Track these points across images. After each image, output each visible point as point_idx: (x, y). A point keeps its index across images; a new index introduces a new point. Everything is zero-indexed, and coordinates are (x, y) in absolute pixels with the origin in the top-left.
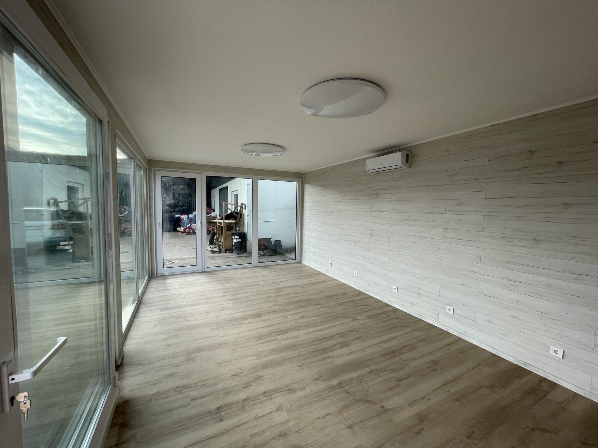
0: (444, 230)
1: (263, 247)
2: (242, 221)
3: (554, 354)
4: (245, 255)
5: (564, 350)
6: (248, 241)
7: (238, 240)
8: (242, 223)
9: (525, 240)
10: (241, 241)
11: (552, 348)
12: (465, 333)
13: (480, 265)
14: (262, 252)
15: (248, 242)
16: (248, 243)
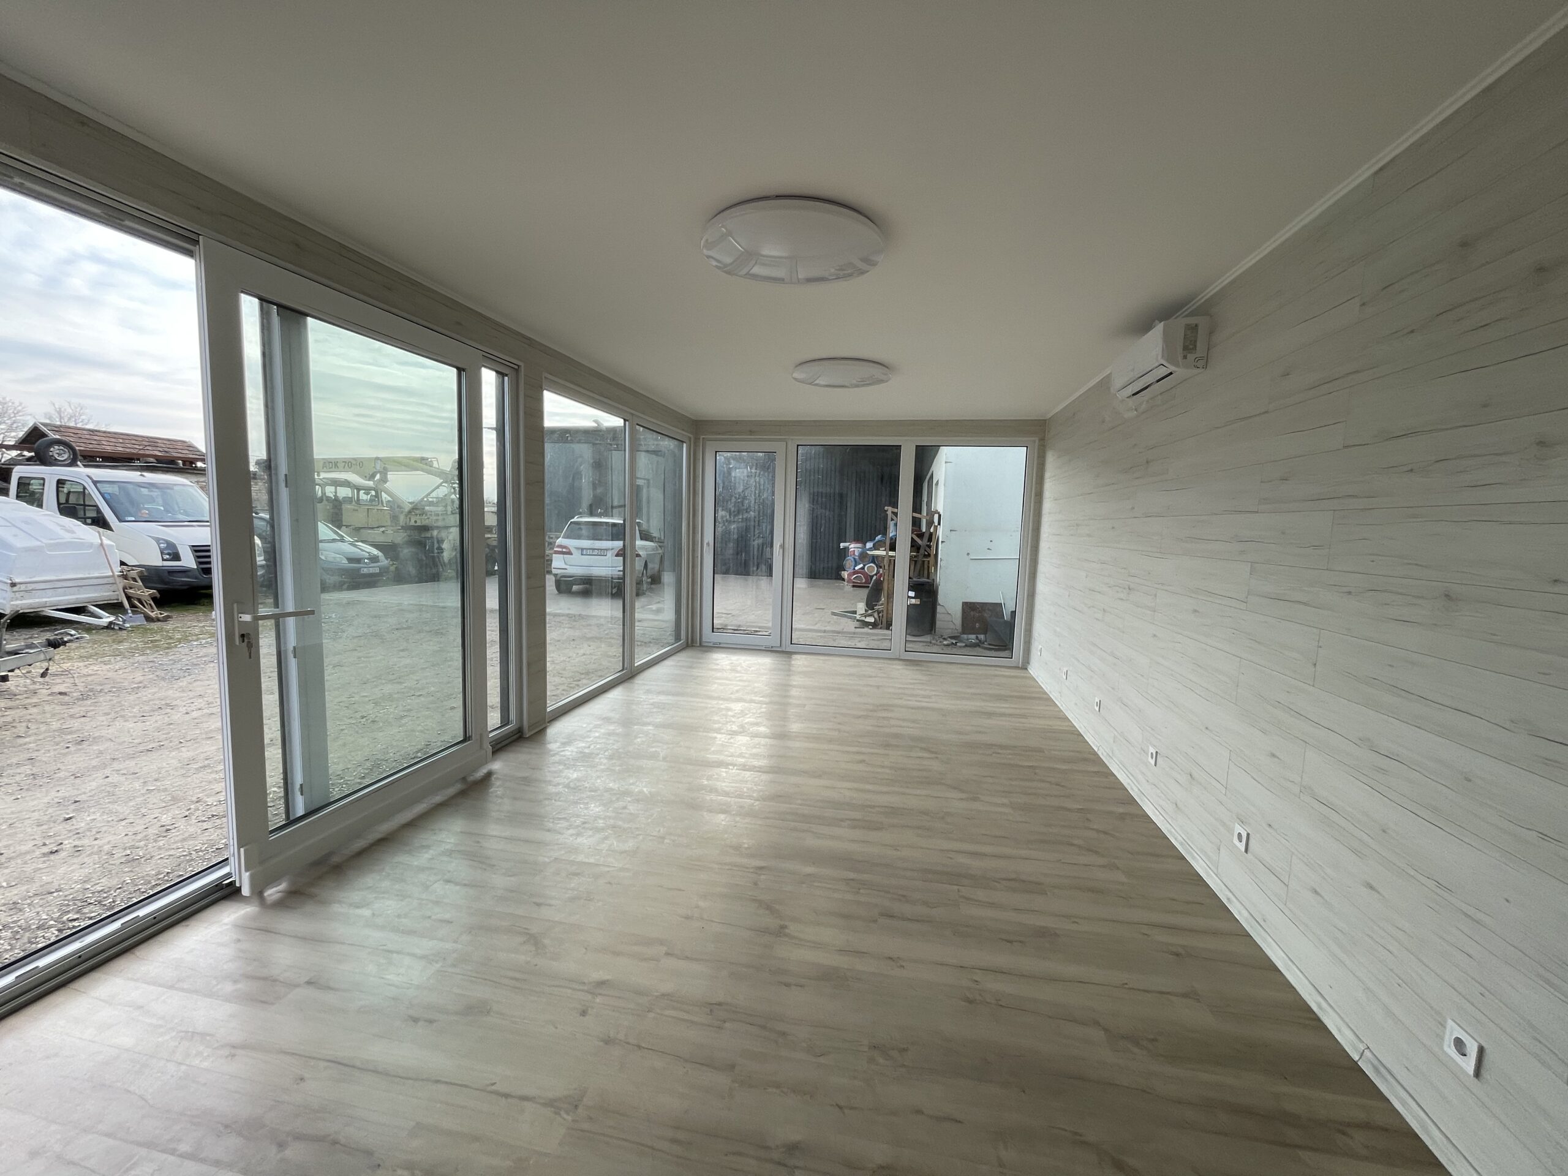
0: (1251, 566)
1: (977, 625)
2: (932, 556)
3: (1452, 1051)
4: (927, 638)
5: (1484, 1044)
6: (939, 605)
7: (913, 601)
8: (932, 559)
9: (1422, 597)
10: (919, 603)
11: (1454, 1031)
12: (1265, 921)
13: (1311, 689)
14: (973, 636)
15: (938, 607)
16: (938, 611)
